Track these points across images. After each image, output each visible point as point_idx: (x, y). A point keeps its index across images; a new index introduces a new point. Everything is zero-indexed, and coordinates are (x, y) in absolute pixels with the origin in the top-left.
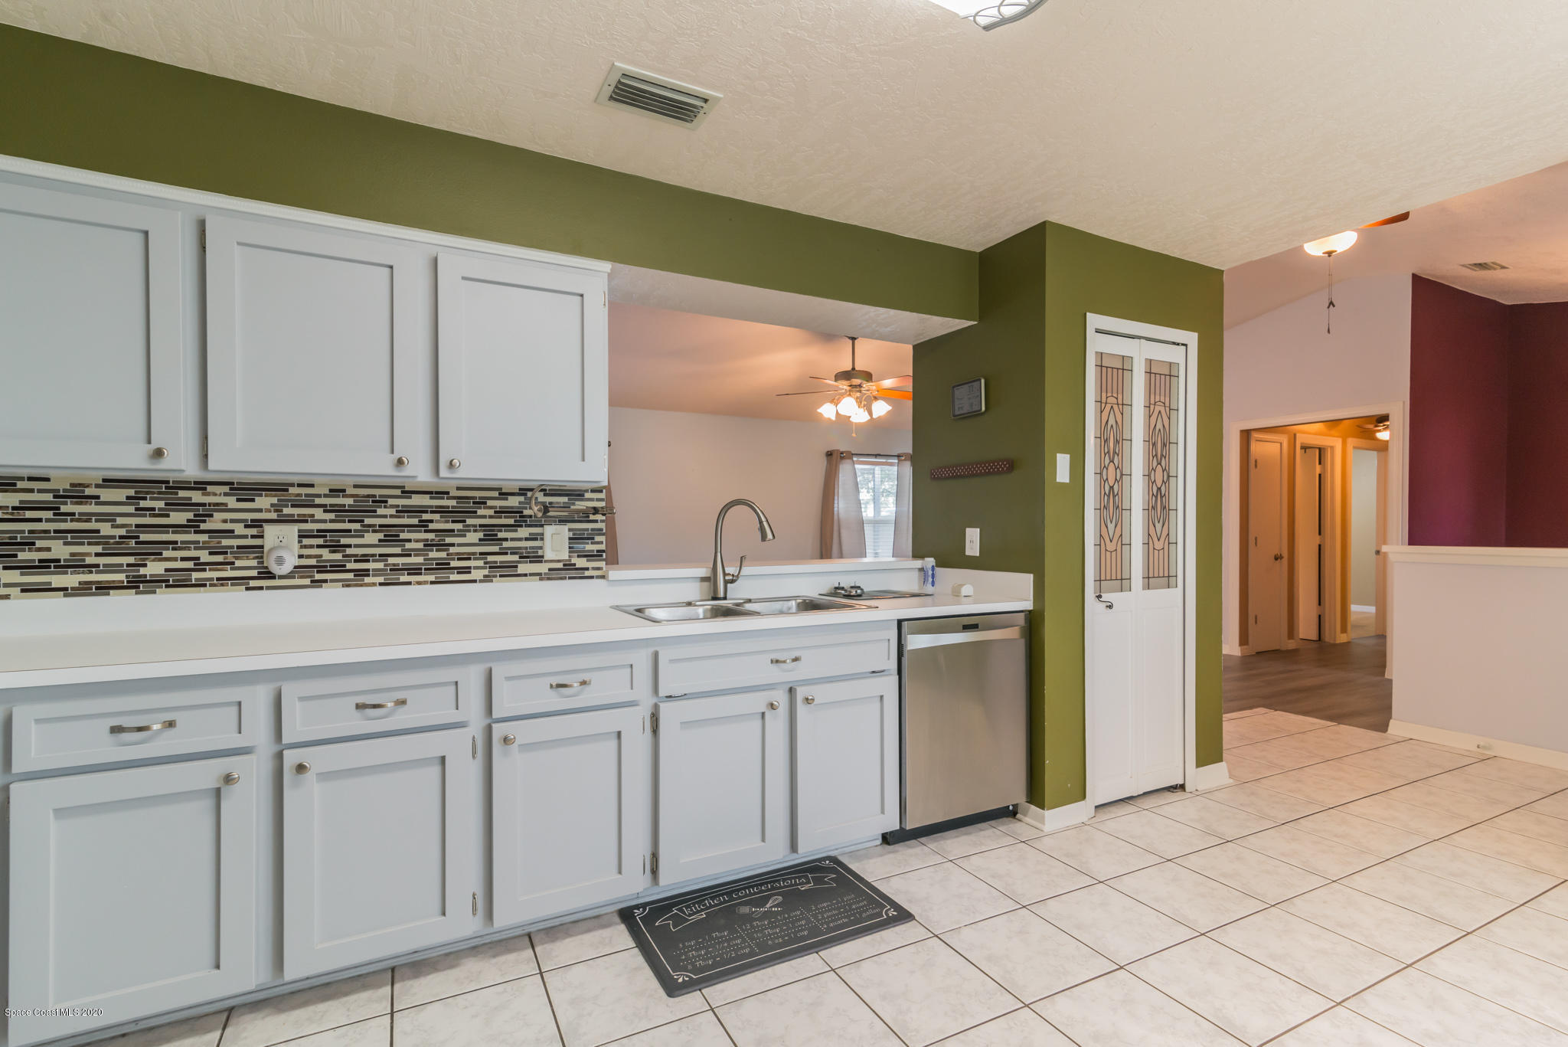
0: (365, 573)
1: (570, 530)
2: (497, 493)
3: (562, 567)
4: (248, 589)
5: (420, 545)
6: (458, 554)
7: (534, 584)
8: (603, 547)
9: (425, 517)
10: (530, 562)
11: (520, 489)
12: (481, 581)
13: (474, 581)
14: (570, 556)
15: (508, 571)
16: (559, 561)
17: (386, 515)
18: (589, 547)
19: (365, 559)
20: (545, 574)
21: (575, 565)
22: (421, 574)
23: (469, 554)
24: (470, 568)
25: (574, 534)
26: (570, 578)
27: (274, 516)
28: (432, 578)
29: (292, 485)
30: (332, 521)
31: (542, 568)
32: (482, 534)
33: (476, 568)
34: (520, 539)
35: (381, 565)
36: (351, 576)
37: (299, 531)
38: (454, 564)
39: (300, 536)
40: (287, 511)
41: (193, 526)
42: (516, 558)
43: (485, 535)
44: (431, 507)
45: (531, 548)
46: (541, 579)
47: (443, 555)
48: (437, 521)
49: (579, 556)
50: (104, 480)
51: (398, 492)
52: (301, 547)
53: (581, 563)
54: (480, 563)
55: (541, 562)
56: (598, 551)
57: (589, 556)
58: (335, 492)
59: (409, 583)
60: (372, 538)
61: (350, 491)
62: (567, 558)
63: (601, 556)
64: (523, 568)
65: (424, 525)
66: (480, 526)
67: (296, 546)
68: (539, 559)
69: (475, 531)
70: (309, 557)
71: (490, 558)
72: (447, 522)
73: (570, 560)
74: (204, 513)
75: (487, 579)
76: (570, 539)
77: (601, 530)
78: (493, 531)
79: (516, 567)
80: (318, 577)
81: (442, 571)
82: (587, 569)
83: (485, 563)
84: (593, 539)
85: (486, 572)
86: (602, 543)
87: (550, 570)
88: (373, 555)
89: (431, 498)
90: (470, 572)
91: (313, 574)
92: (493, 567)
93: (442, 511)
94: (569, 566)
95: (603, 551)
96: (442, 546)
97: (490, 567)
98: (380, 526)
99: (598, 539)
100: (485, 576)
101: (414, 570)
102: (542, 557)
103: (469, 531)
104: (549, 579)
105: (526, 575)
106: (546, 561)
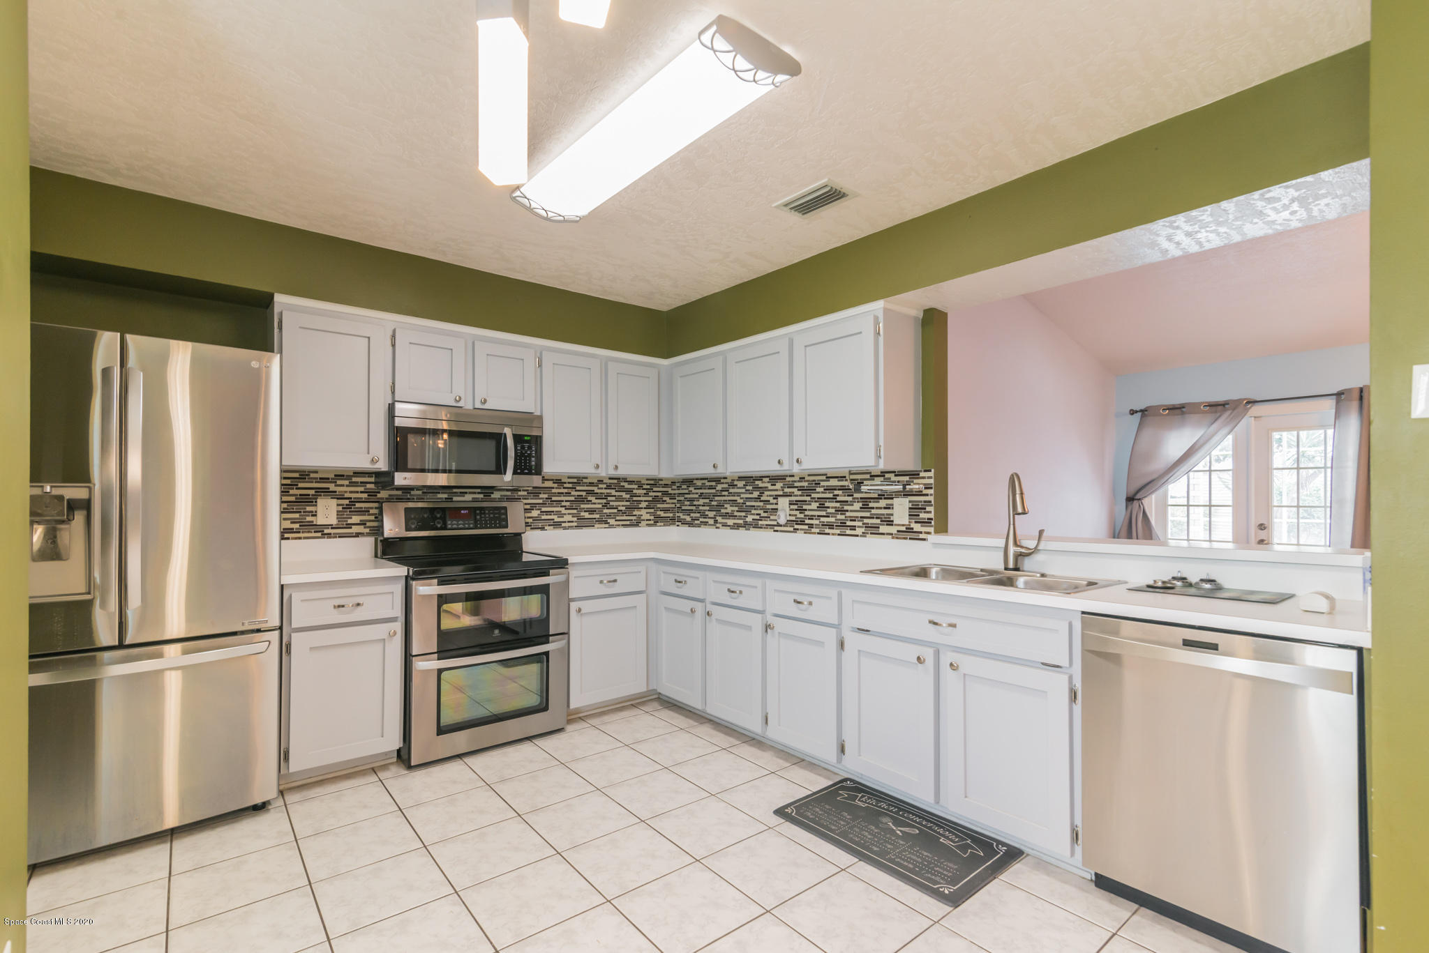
0: (811, 526)
1: (910, 502)
2: (869, 475)
3: (905, 529)
4: (775, 531)
5: (833, 511)
6: (850, 517)
7: (888, 540)
8: (932, 516)
9: (836, 492)
10: (887, 525)
11: (881, 472)
12: (861, 536)
13: (857, 536)
14: (910, 522)
15: (873, 530)
16: (903, 525)
17: (819, 493)
18: (922, 515)
19: (811, 518)
20: (895, 534)
21: (912, 529)
22: (833, 529)
23: (855, 517)
24: (855, 526)
25: (912, 505)
26: (910, 539)
27: (781, 493)
28: (838, 532)
29: (787, 476)
30: (801, 496)
31: (893, 530)
32: (861, 504)
33: (859, 527)
34: (880, 508)
35: (817, 522)
36: (806, 527)
37: (790, 501)
38: (849, 523)
39: (790, 504)
40: (787, 490)
41: (758, 499)
42: (878, 521)
43: (863, 505)
44: (837, 486)
45: (887, 514)
46: (893, 538)
47: (843, 517)
48: (841, 496)
49: (916, 522)
50: (739, 478)
51: (824, 478)
52: (791, 510)
53: (917, 527)
54: (860, 524)
55: (892, 525)
56: (928, 519)
57: (922, 523)
58: (802, 479)
59: (829, 534)
60: (815, 505)
61: (807, 478)
62: (908, 523)
63: (931, 523)
64: (883, 529)
65: (834, 498)
66: (861, 498)
67: (788, 509)
68: (890, 523)
69: (858, 502)
70: (793, 515)
71: (866, 521)
72: (845, 496)
73: (910, 525)
74: (762, 490)
75: (864, 535)
76: (910, 508)
77: (930, 502)
78: (866, 502)
79: (879, 528)
80: (796, 527)
81: (843, 528)
82: (921, 533)
83: (863, 524)
84: (925, 509)
85: (863, 530)
86: (930, 512)
87: (898, 531)
88: (857, 517)
89: (839, 481)
90: (855, 530)
91: (795, 524)
92: (867, 526)
93: (843, 488)
94: (909, 530)
95: (932, 519)
96: (843, 511)
97: (866, 527)
98: (818, 498)
99: (928, 509)
100: (863, 533)
101: (831, 526)
102: (892, 521)
103: (855, 502)
104: (897, 538)
105: (883, 534)
106: (896, 525)
